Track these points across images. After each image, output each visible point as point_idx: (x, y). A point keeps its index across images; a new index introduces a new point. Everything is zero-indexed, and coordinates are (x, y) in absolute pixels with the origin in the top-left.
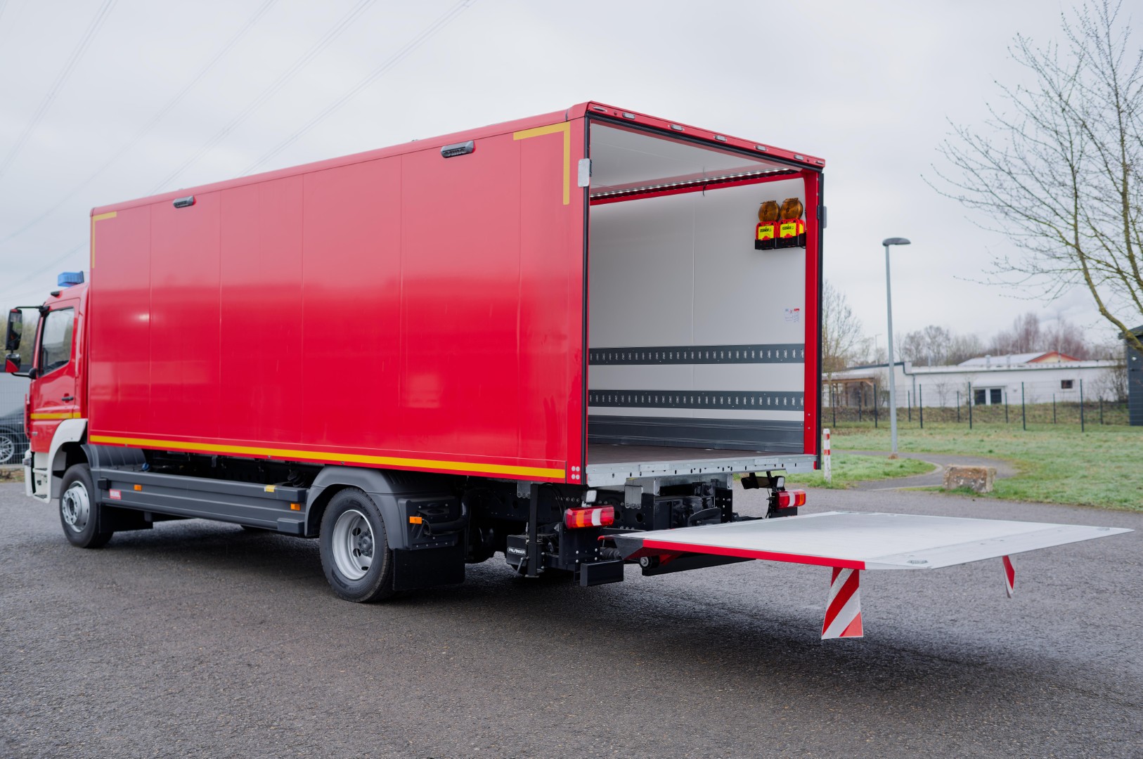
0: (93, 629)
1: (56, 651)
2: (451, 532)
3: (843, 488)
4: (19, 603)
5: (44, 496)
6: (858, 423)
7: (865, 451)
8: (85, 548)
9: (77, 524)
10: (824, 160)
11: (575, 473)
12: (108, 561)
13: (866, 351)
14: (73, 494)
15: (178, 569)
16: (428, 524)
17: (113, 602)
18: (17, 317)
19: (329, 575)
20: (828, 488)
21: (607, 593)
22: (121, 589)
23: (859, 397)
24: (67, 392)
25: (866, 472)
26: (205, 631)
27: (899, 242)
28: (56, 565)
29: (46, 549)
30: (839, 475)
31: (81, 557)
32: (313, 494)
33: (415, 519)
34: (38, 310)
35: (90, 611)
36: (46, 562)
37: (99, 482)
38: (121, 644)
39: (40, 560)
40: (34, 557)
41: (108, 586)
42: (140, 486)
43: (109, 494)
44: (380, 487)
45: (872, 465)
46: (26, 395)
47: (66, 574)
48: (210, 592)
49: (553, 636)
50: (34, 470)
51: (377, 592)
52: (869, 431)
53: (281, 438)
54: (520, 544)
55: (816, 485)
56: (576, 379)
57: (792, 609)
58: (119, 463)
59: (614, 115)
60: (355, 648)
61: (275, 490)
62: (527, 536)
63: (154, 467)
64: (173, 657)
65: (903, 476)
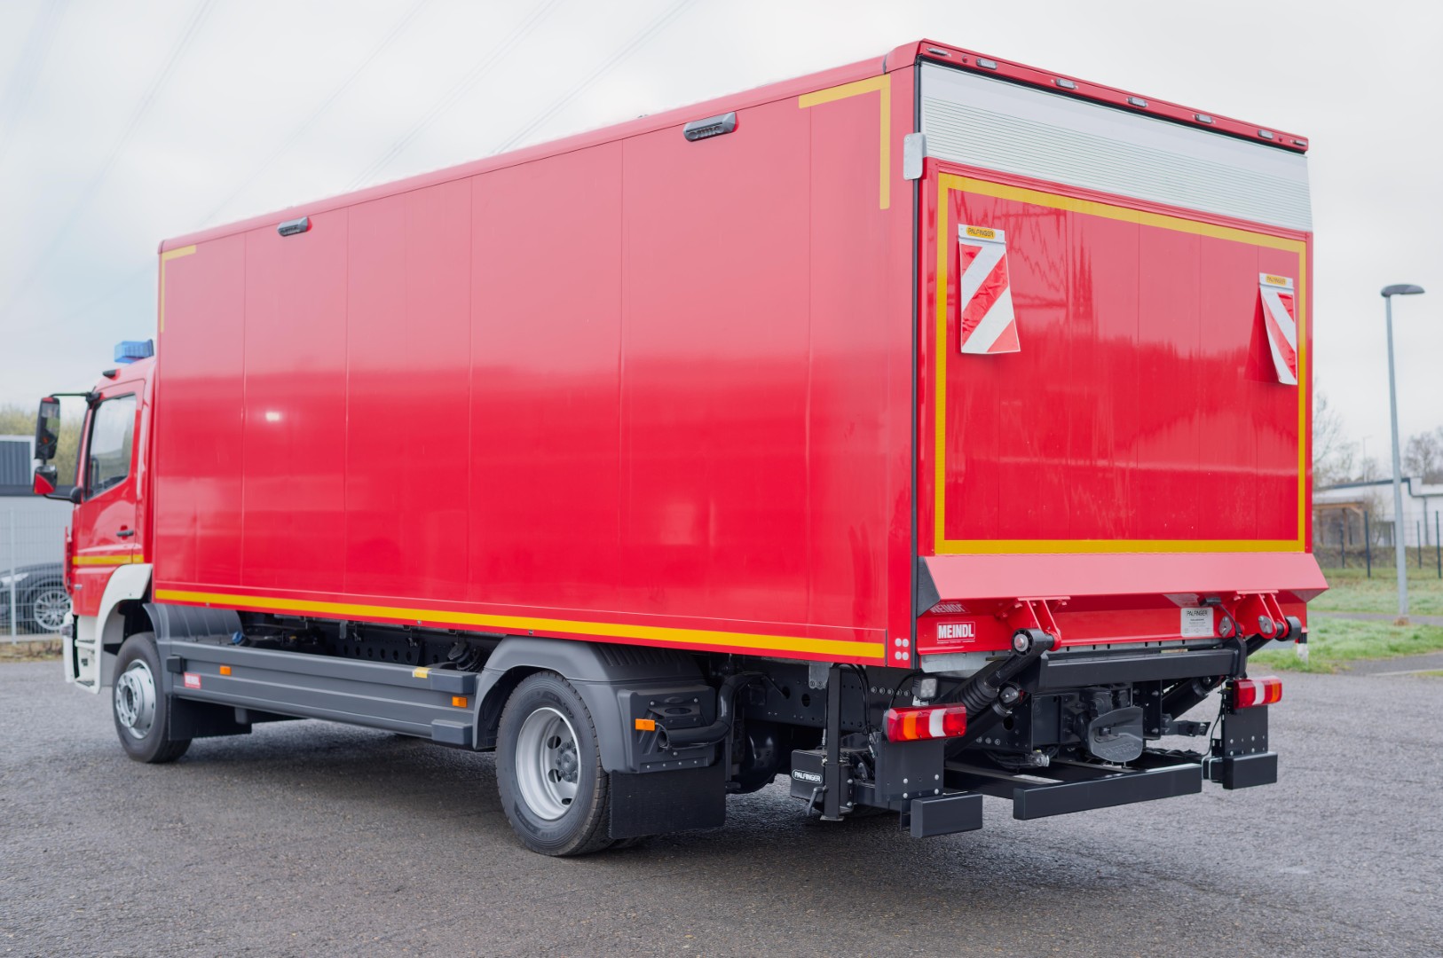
0: (131, 899)
1: (64, 936)
2: (703, 744)
3: (1328, 672)
4: (25, 854)
5: (91, 683)
6: (1340, 571)
7: (1356, 613)
8: (149, 762)
9: (137, 725)
10: (1306, 140)
11: (902, 649)
12: (179, 785)
13: (1348, 462)
14: (131, 680)
15: (284, 797)
16: (665, 730)
17: (171, 853)
18: (53, 410)
19: (510, 811)
20: (1304, 671)
21: (957, 844)
22: (189, 830)
23: (1341, 531)
24: (124, 523)
25: (1362, 646)
26: (307, 904)
27: (1407, 291)
28: (98, 790)
29: (90, 764)
30: (1319, 651)
31: (139, 777)
32: (486, 680)
33: (644, 723)
34: (84, 398)
35: (132, 868)
36: (84, 785)
37: (169, 662)
38: (170, 924)
39: (77, 781)
40: (69, 778)
41: (171, 825)
42: (228, 668)
43: (184, 680)
44: (589, 669)
45: (1370, 635)
46: (66, 529)
47: (110, 805)
48: (325, 837)
49: (866, 918)
50: (77, 644)
51: (586, 841)
52: (1357, 583)
53: (436, 594)
54: (812, 766)
55: (1285, 666)
56: (902, 495)
57: (1262, 874)
58: (200, 631)
59: (962, 62)
60: (542, 937)
61: (428, 675)
62: (824, 752)
63: (250, 638)
64: (248, 949)
65: (1419, 652)
